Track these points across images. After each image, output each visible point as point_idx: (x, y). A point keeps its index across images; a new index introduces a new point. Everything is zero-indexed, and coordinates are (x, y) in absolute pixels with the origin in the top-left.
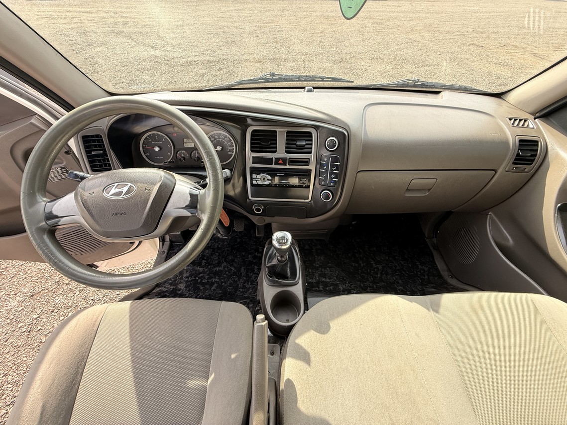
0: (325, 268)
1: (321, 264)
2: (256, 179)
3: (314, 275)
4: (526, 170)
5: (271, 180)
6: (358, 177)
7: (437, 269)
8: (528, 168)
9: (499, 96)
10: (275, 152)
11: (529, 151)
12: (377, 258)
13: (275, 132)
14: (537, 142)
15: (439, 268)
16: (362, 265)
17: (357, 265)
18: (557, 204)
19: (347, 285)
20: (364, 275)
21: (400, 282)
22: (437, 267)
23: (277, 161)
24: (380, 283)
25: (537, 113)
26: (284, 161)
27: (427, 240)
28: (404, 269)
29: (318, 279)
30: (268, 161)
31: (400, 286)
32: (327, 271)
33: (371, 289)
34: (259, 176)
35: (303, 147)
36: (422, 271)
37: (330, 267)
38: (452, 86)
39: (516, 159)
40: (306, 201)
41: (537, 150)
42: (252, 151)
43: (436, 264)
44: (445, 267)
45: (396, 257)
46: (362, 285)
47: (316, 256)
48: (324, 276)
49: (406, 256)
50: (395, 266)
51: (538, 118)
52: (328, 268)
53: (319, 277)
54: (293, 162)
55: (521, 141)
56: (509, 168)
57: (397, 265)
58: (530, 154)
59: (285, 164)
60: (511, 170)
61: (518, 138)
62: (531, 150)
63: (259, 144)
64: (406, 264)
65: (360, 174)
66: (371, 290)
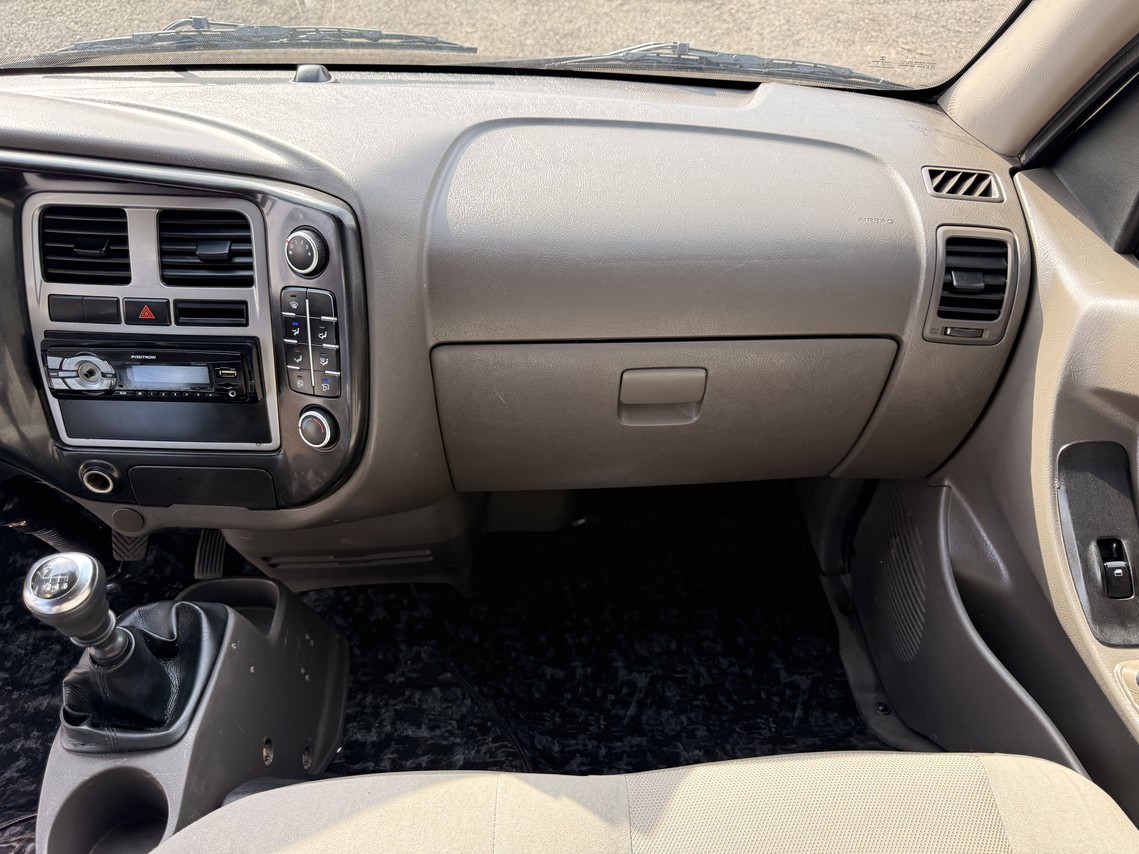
0: (426, 690)
1: (414, 675)
2: (61, 374)
3: (376, 715)
4: (986, 335)
5: (115, 376)
6: (438, 366)
7: (844, 685)
8: (989, 329)
9: (930, 97)
10: (126, 280)
11: (980, 275)
12: (637, 646)
13: (120, 212)
14: (1002, 244)
15: (852, 682)
16: (579, 673)
17: (560, 674)
18: (1055, 447)
19: (484, 749)
20: (577, 711)
21: (701, 732)
22: (844, 675)
23: (135, 311)
24: (629, 738)
25: (1022, 153)
26: (159, 312)
27: (824, 580)
28: (728, 685)
29: (388, 728)
30: (104, 311)
31: (696, 748)
32: (433, 702)
33: (584, 760)
34: (71, 363)
35: (224, 263)
36: (788, 693)
37: (444, 686)
38: (794, 65)
39: (944, 301)
40: (265, 446)
41: (1004, 272)
42: (49, 277)
43: (841, 666)
44: (870, 678)
45: (706, 644)
46: (556, 748)
47: (403, 647)
48: (414, 717)
49: (740, 640)
50: (697, 676)
51: (1022, 168)
52: (436, 690)
53: (393, 724)
54: (189, 312)
55: (951, 241)
56: (933, 331)
57: (702, 670)
58: (982, 285)
59: (165, 322)
60: (939, 336)
61: (945, 232)
62: (986, 272)
63: (69, 252)
64: (736, 669)
65: (443, 355)
66: (583, 764)
